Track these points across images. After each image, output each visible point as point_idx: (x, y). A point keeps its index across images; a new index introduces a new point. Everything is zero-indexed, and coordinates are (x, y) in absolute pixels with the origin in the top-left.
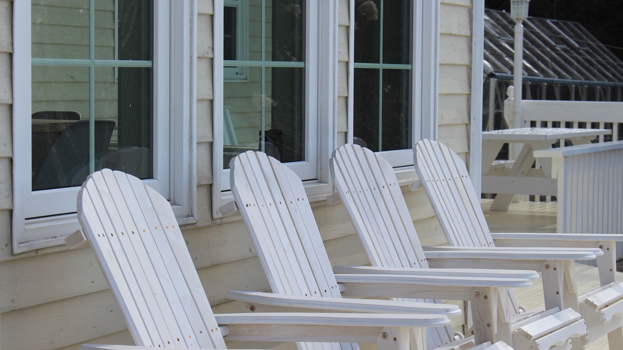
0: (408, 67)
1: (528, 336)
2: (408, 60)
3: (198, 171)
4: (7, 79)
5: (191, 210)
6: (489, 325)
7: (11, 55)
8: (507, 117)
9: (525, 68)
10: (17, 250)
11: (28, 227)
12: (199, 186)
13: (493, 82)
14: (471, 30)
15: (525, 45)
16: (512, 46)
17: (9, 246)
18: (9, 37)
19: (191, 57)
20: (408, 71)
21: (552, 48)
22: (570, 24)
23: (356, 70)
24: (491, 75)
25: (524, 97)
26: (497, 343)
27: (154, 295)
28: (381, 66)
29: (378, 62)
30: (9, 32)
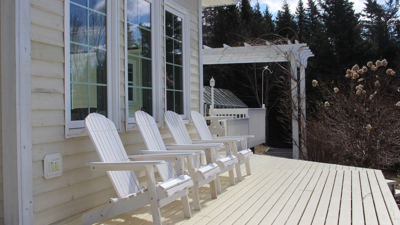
0: (182, 91)
1: (221, 162)
2: (182, 89)
3: (121, 117)
4: (63, 86)
5: (119, 129)
6: (210, 159)
7: (64, 79)
8: (210, 113)
9: (215, 102)
10: (67, 137)
11: (70, 131)
12: (121, 122)
13: (206, 105)
14: (200, 81)
15: (214, 96)
16: (211, 95)
17: (64, 136)
18: (63, 73)
19: (118, 83)
20: (182, 92)
21: (222, 96)
22: (226, 90)
23: (167, 91)
24: (205, 103)
25: (214, 108)
26: (213, 163)
27: (108, 149)
28: (174, 90)
29: (173, 89)
30: (63, 72)
